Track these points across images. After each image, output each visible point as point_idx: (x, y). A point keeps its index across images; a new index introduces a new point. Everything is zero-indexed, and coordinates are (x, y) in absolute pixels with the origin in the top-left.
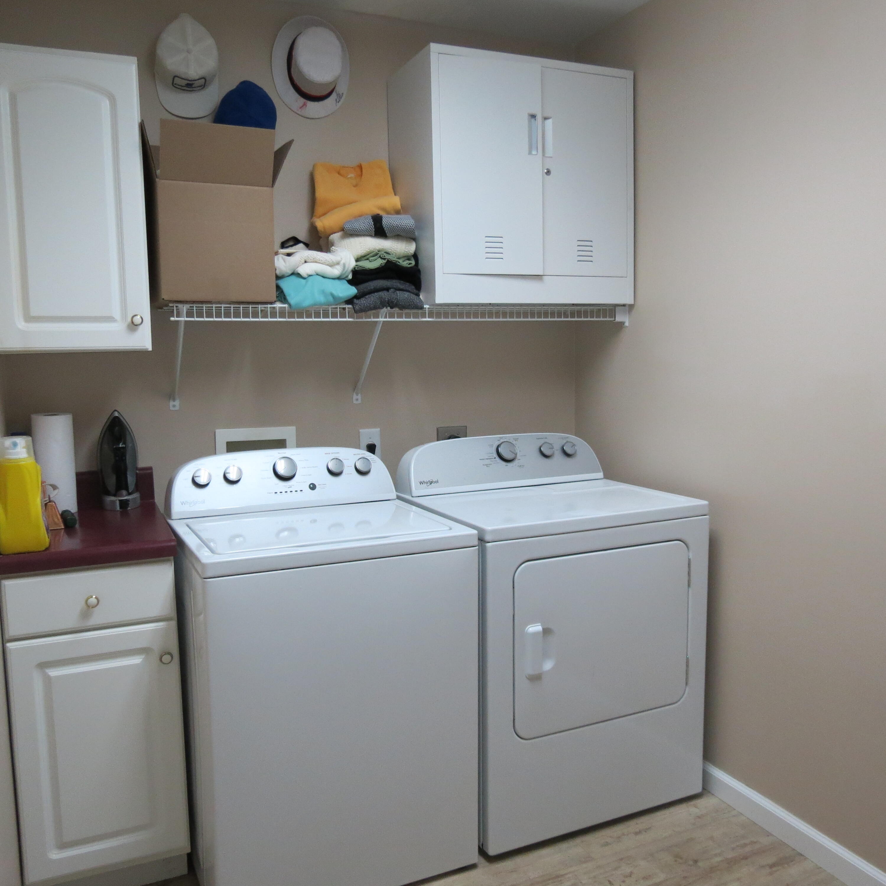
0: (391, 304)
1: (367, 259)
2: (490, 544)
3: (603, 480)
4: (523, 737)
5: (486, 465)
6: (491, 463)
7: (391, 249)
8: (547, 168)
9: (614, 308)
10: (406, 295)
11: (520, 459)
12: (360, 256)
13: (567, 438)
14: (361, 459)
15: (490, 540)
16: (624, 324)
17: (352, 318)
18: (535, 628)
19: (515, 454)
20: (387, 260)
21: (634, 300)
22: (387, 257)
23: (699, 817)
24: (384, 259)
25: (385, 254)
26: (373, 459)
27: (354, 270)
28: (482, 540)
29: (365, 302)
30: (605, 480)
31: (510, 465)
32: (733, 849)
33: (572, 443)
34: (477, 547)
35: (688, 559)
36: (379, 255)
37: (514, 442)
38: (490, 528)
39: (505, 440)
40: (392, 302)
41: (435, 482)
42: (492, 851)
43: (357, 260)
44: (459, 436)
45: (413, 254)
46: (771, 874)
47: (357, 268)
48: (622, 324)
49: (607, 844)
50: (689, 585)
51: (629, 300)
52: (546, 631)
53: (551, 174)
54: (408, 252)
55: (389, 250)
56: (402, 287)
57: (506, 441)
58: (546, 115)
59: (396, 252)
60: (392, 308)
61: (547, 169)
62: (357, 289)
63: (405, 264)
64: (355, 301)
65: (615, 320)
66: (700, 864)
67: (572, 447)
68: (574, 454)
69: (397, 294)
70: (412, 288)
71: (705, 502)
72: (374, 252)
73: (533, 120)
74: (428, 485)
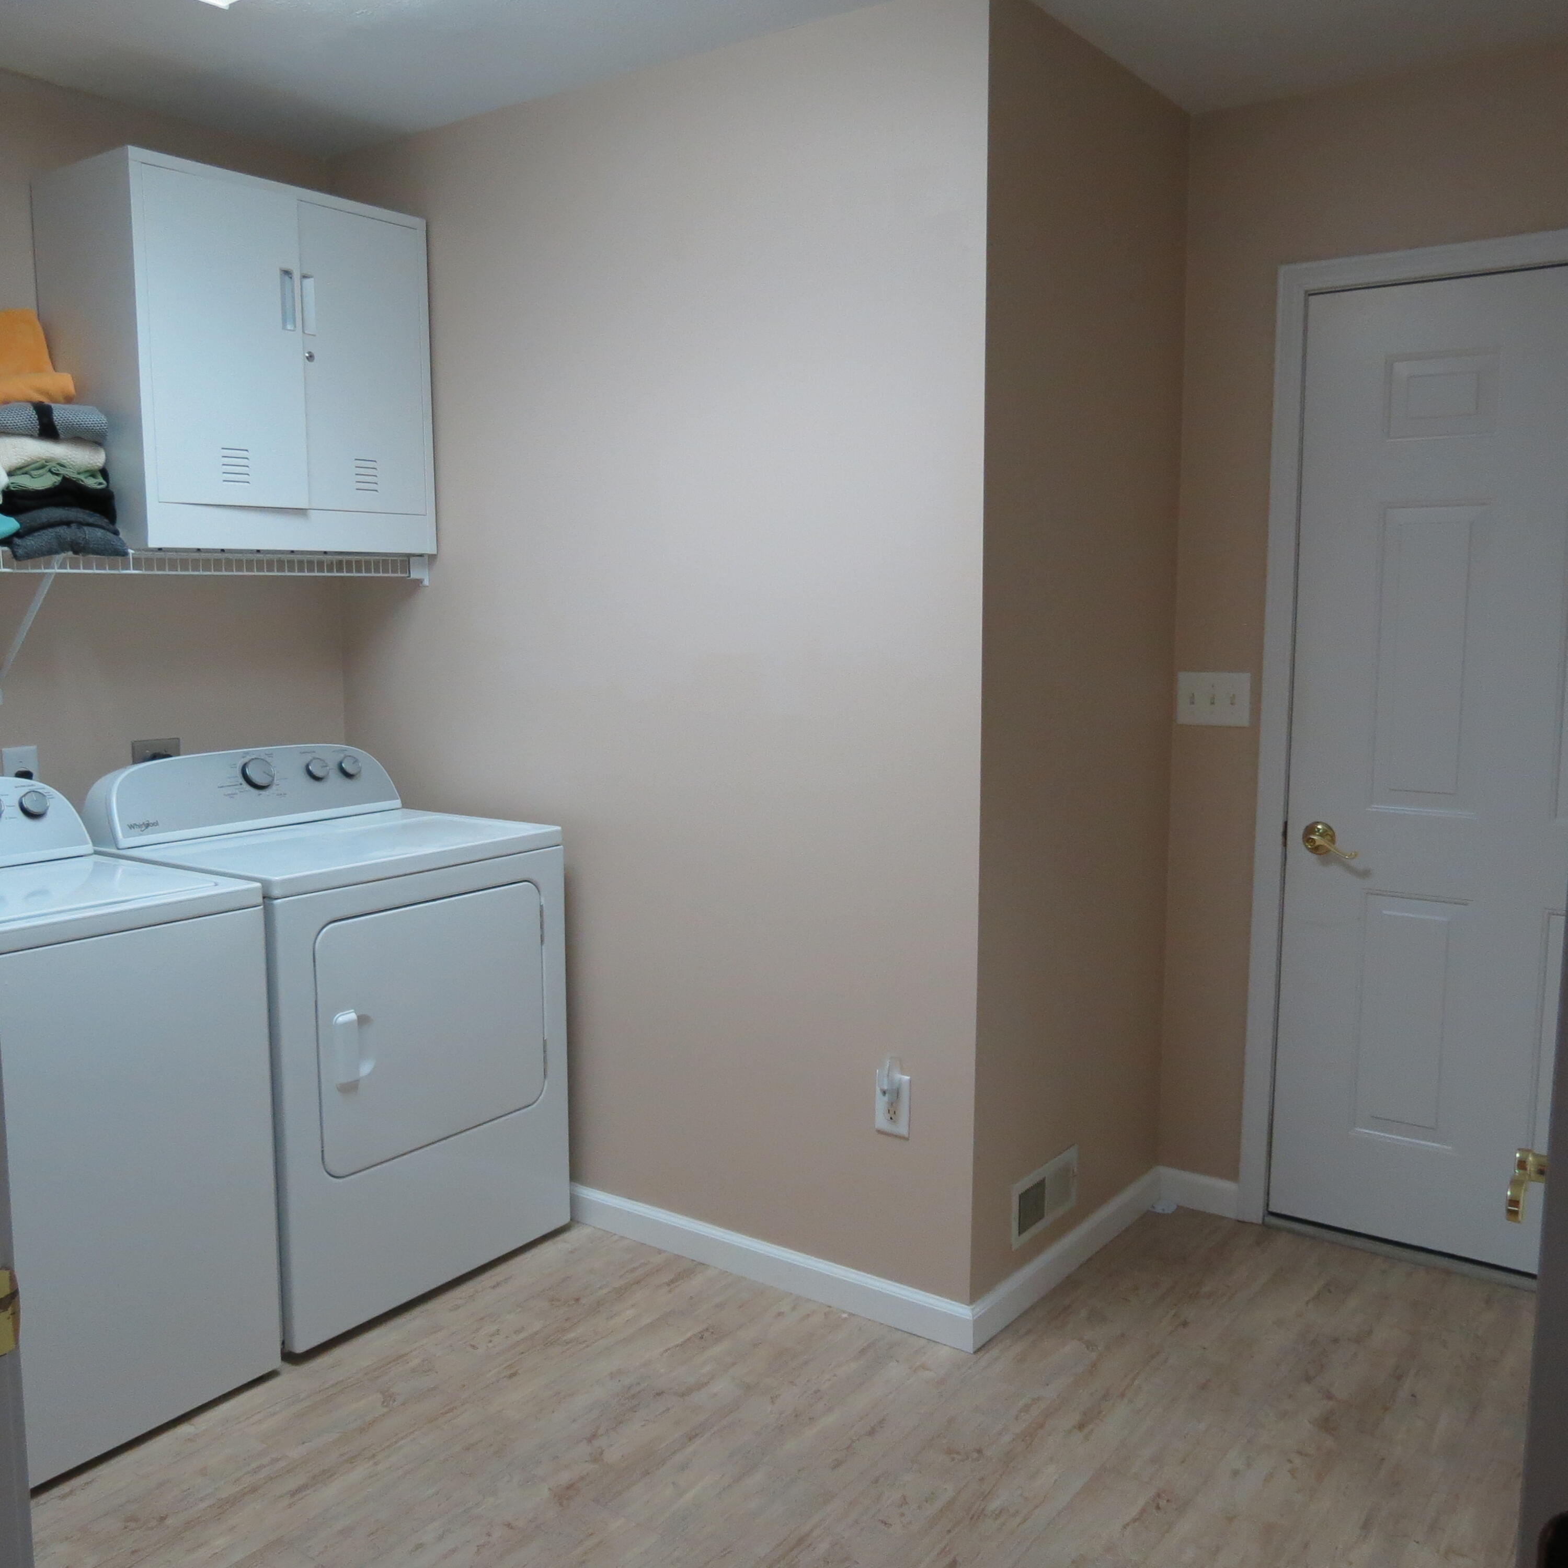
0: (78, 548)
1: (26, 473)
2: (279, 901)
3: (401, 810)
4: (335, 1175)
5: (229, 795)
6: (237, 791)
7: (65, 460)
8: (310, 351)
9: (407, 560)
10: (99, 533)
11: (278, 785)
12: (14, 468)
13: (346, 750)
14: (29, 794)
15: (280, 896)
16: (422, 583)
17: (9, 568)
18: (348, 1016)
19: (271, 776)
20: (62, 476)
21: (437, 550)
22: (62, 471)
23: (572, 1252)
24: (57, 474)
25: (59, 467)
26: (49, 793)
27: (6, 490)
28: (267, 898)
29: (33, 542)
30: (404, 809)
31: (263, 793)
32: (621, 1277)
33: (354, 758)
34: (262, 907)
35: (539, 906)
36: (47, 468)
37: (268, 759)
38: (277, 878)
39: (253, 757)
40: (78, 544)
41: (153, 824)
42: (300, 1347)
43: (10, 474)
44: (169, 753)
45: (101, 468)
46: (670, 1291)
47: (14, 488)
48: (418, 582)
49: (457, 1307)
50: (542, 941)
51: (430, 549)
52: (363, 1020)
53: (315, 360)
54: (94, 464)
55: (63, 461)
56: (91, 520)
57: (256, 758)
58: (305, 272)
59: (74, 464)
60: (76, 552)
61: (309, 353)
62: (18, 521)
63: (92, 483)
64: (17, 541)
65: (409, 576)
66: (583, 1301)
67: (353, 763)
68: (357, 774)
69: (84, 531)
70: (104, 521)
71: (559, 828)
72: (38, 462)
73: (287, 278)
74: (143, 829)
